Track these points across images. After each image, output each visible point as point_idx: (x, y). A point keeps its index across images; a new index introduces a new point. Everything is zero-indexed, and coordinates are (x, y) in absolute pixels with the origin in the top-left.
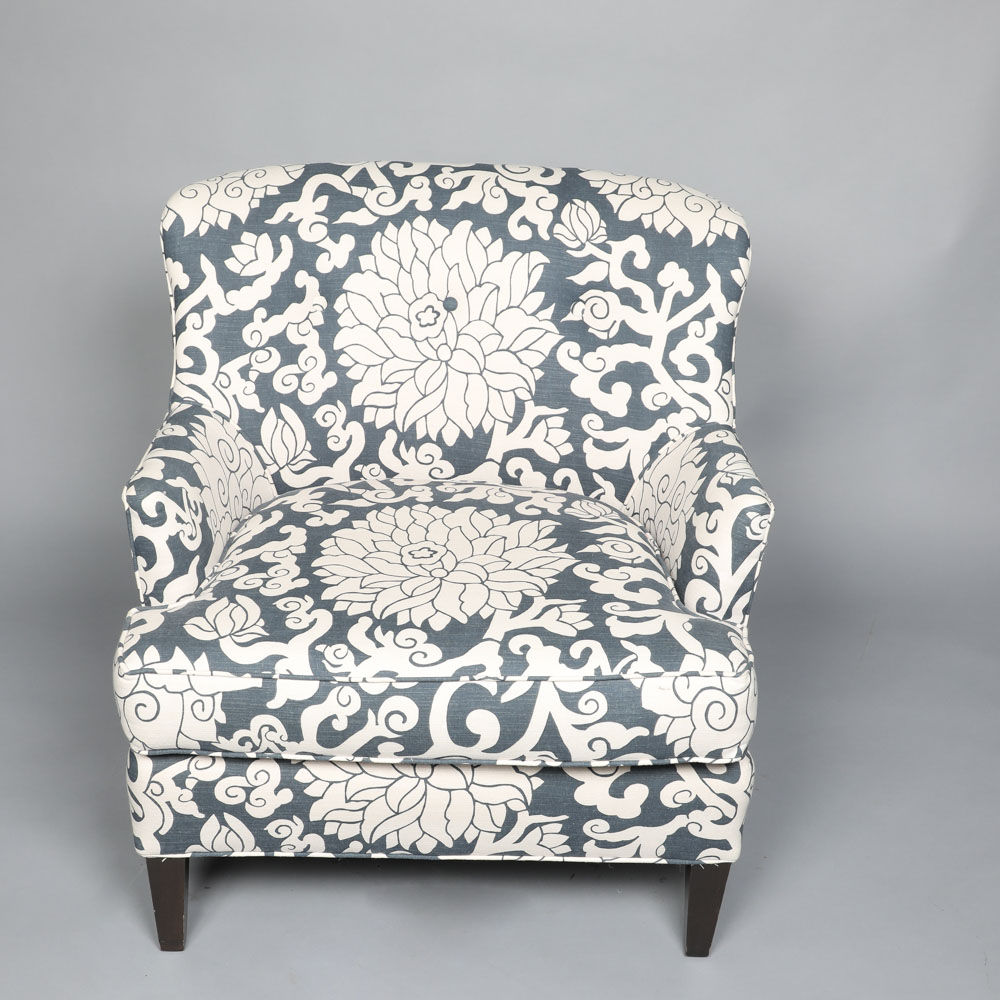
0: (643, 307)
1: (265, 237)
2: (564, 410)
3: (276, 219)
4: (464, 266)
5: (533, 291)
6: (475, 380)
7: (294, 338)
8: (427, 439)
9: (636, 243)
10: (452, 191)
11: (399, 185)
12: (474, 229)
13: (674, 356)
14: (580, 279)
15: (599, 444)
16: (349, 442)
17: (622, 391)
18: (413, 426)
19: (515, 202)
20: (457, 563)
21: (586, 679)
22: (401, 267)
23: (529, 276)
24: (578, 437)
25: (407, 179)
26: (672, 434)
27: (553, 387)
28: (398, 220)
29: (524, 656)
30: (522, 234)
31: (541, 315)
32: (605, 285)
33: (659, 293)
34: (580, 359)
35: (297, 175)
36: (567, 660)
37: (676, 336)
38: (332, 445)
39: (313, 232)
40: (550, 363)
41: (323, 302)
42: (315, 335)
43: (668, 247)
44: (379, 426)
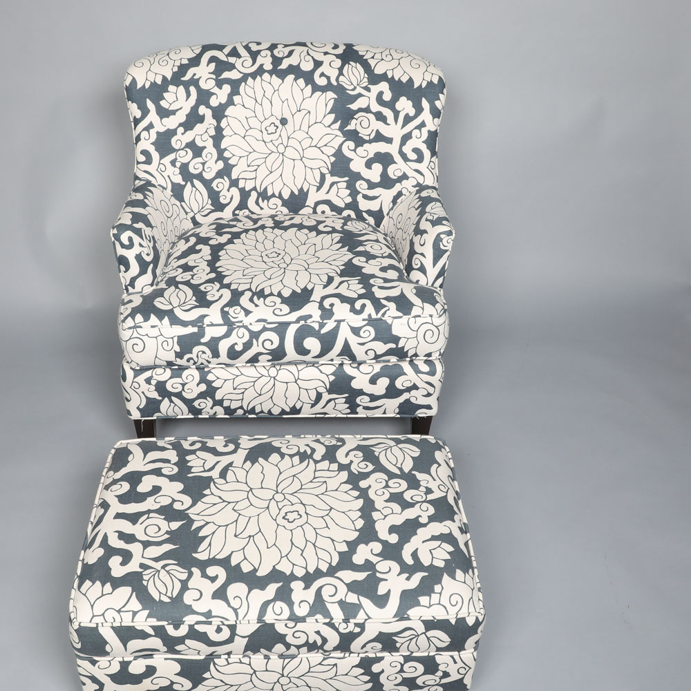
0: (388, 122)
1: (181, 88)
2: (347, 179)
3: (187, 78)
4: (291, 100)
5: (329, 113)
6: (299, 163)
7: (199, 143)
8: (273, 195)
9: (384, 86)
10: (283, 58)
11: (254, 55)
12: (295, 79)
13: (405, 149)
14: (354, 106)
15: (365, 197)
16: (232, 199)
17: (377, 168)
18: (266, 189)
19: (318, 64)
20: (292, 260)
21: (364, 320)
22: (256, 101)
23: (326, 105)
24: (354, 193)
25: (259, 52)
26: (404, 191)
27: (340, 166)
28: (254, 75)
29: (332, 309)
30: (322, 82)
31: (333, 127)
32: (367, 110)
33: (396, 114)
34: (355, 150)
35: (198, 51)
36: (353, 310)
37: (406, 138)
38: (222, 201)
39: (208, 84)
40: (339, 153)
41: (214, 122)
42: (211, 141)
43: (401, 88)
44: (247, 190)
